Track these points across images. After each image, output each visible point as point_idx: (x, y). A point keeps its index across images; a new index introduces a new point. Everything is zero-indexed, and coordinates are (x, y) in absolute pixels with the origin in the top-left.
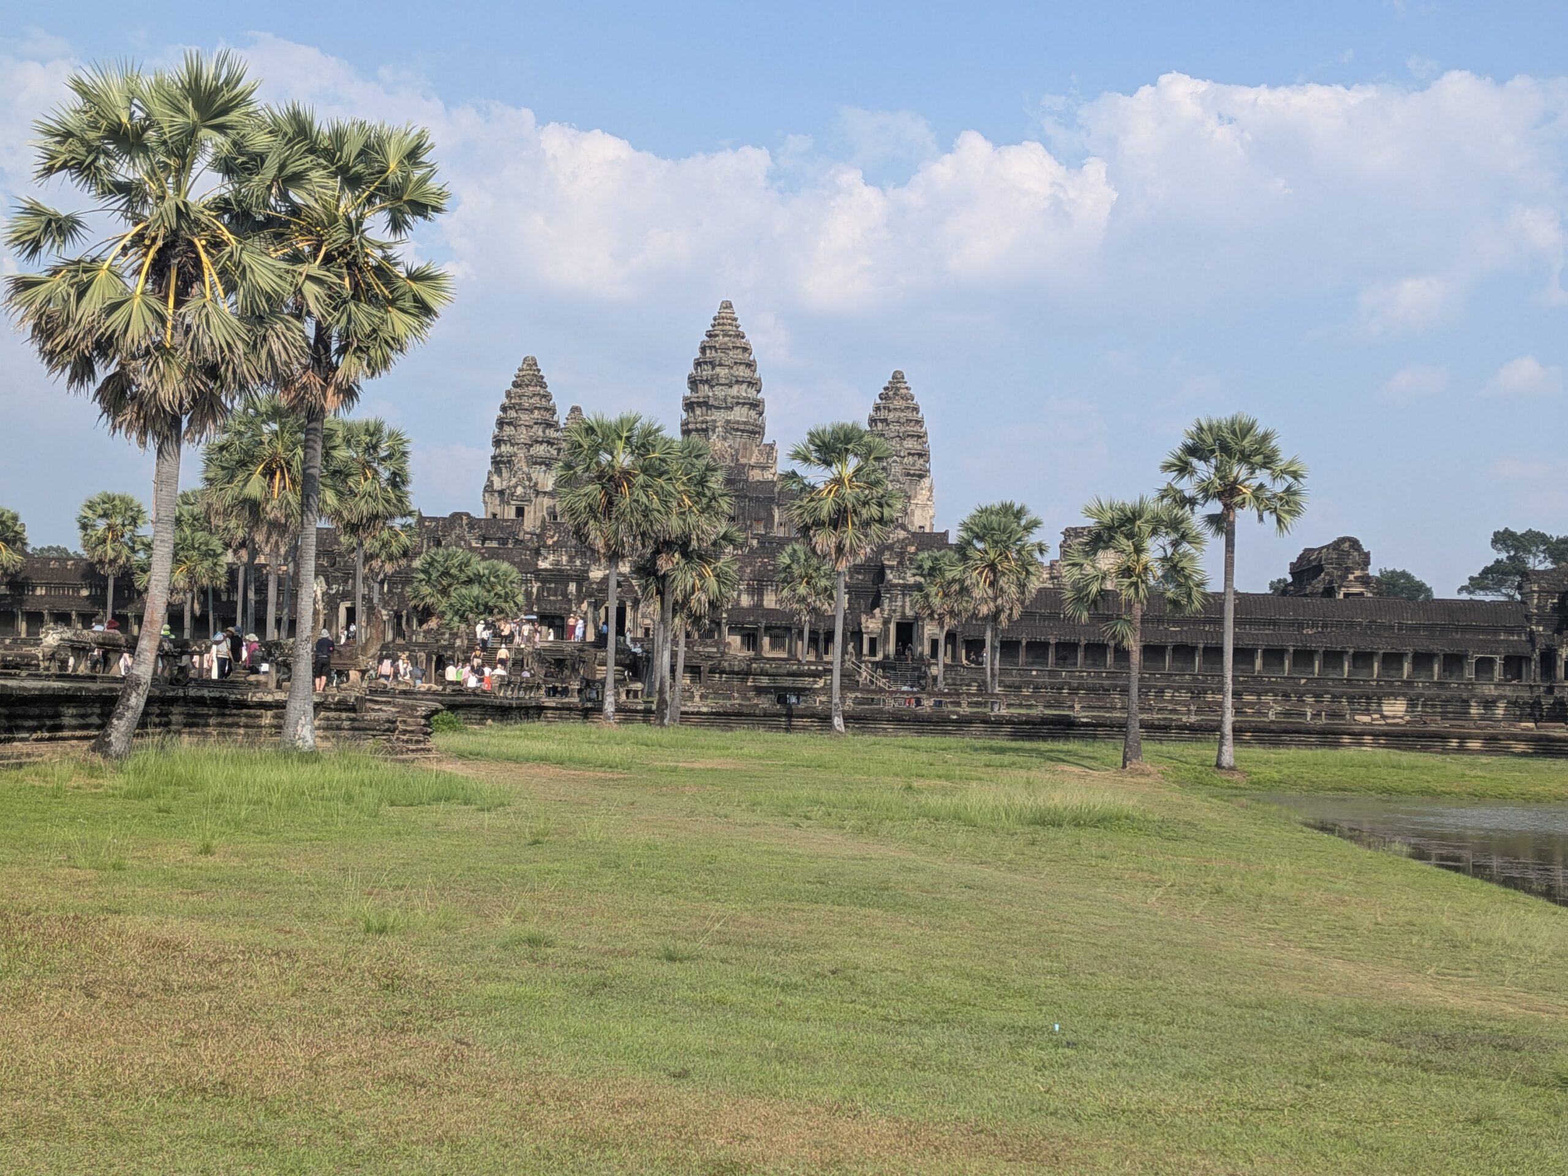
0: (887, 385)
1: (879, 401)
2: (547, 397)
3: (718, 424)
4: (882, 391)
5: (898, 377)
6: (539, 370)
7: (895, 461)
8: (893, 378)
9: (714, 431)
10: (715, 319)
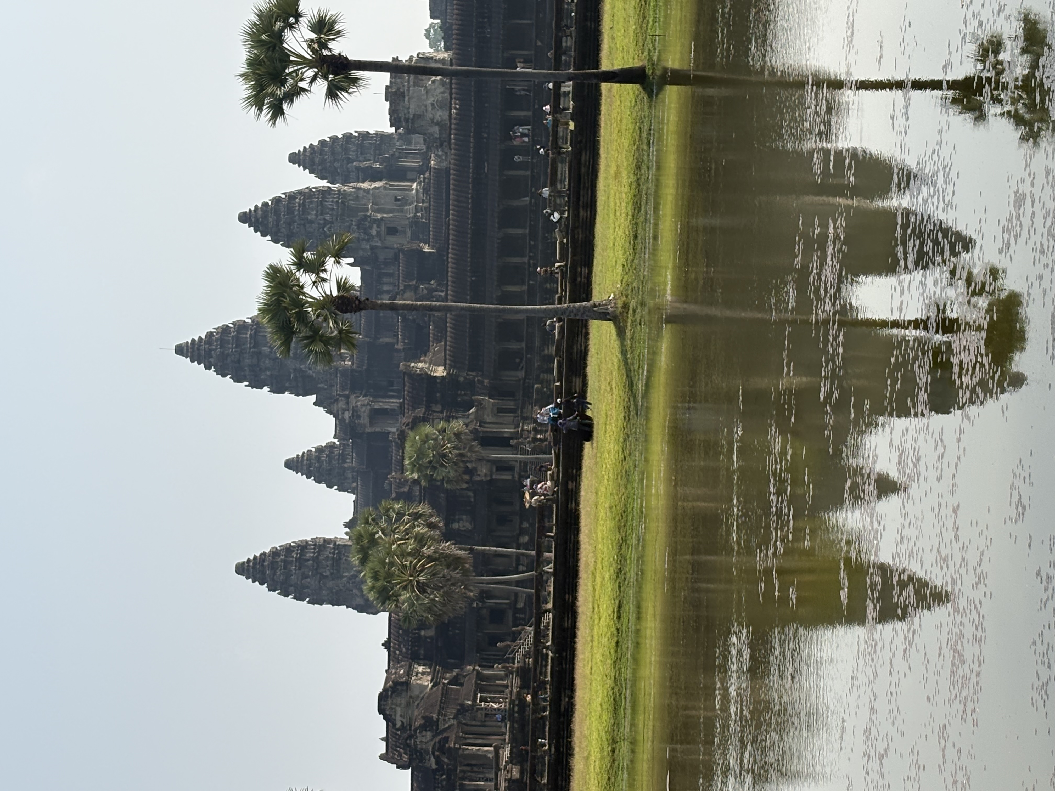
0: (252, 228)
1: (269, 238)
2: (275, 553)
3: (298, 366)
4: (259, 233)
5: (244, 218)
6: (249, 560)
7: (329, 229)
8: (244, 222)
9: (304, 371)
10: (192, 361)
